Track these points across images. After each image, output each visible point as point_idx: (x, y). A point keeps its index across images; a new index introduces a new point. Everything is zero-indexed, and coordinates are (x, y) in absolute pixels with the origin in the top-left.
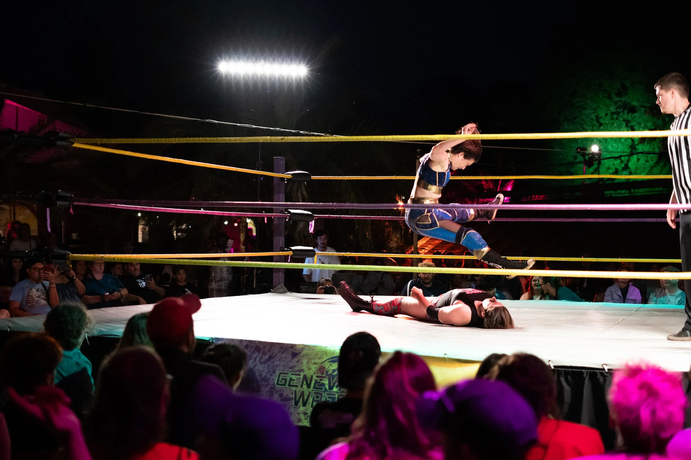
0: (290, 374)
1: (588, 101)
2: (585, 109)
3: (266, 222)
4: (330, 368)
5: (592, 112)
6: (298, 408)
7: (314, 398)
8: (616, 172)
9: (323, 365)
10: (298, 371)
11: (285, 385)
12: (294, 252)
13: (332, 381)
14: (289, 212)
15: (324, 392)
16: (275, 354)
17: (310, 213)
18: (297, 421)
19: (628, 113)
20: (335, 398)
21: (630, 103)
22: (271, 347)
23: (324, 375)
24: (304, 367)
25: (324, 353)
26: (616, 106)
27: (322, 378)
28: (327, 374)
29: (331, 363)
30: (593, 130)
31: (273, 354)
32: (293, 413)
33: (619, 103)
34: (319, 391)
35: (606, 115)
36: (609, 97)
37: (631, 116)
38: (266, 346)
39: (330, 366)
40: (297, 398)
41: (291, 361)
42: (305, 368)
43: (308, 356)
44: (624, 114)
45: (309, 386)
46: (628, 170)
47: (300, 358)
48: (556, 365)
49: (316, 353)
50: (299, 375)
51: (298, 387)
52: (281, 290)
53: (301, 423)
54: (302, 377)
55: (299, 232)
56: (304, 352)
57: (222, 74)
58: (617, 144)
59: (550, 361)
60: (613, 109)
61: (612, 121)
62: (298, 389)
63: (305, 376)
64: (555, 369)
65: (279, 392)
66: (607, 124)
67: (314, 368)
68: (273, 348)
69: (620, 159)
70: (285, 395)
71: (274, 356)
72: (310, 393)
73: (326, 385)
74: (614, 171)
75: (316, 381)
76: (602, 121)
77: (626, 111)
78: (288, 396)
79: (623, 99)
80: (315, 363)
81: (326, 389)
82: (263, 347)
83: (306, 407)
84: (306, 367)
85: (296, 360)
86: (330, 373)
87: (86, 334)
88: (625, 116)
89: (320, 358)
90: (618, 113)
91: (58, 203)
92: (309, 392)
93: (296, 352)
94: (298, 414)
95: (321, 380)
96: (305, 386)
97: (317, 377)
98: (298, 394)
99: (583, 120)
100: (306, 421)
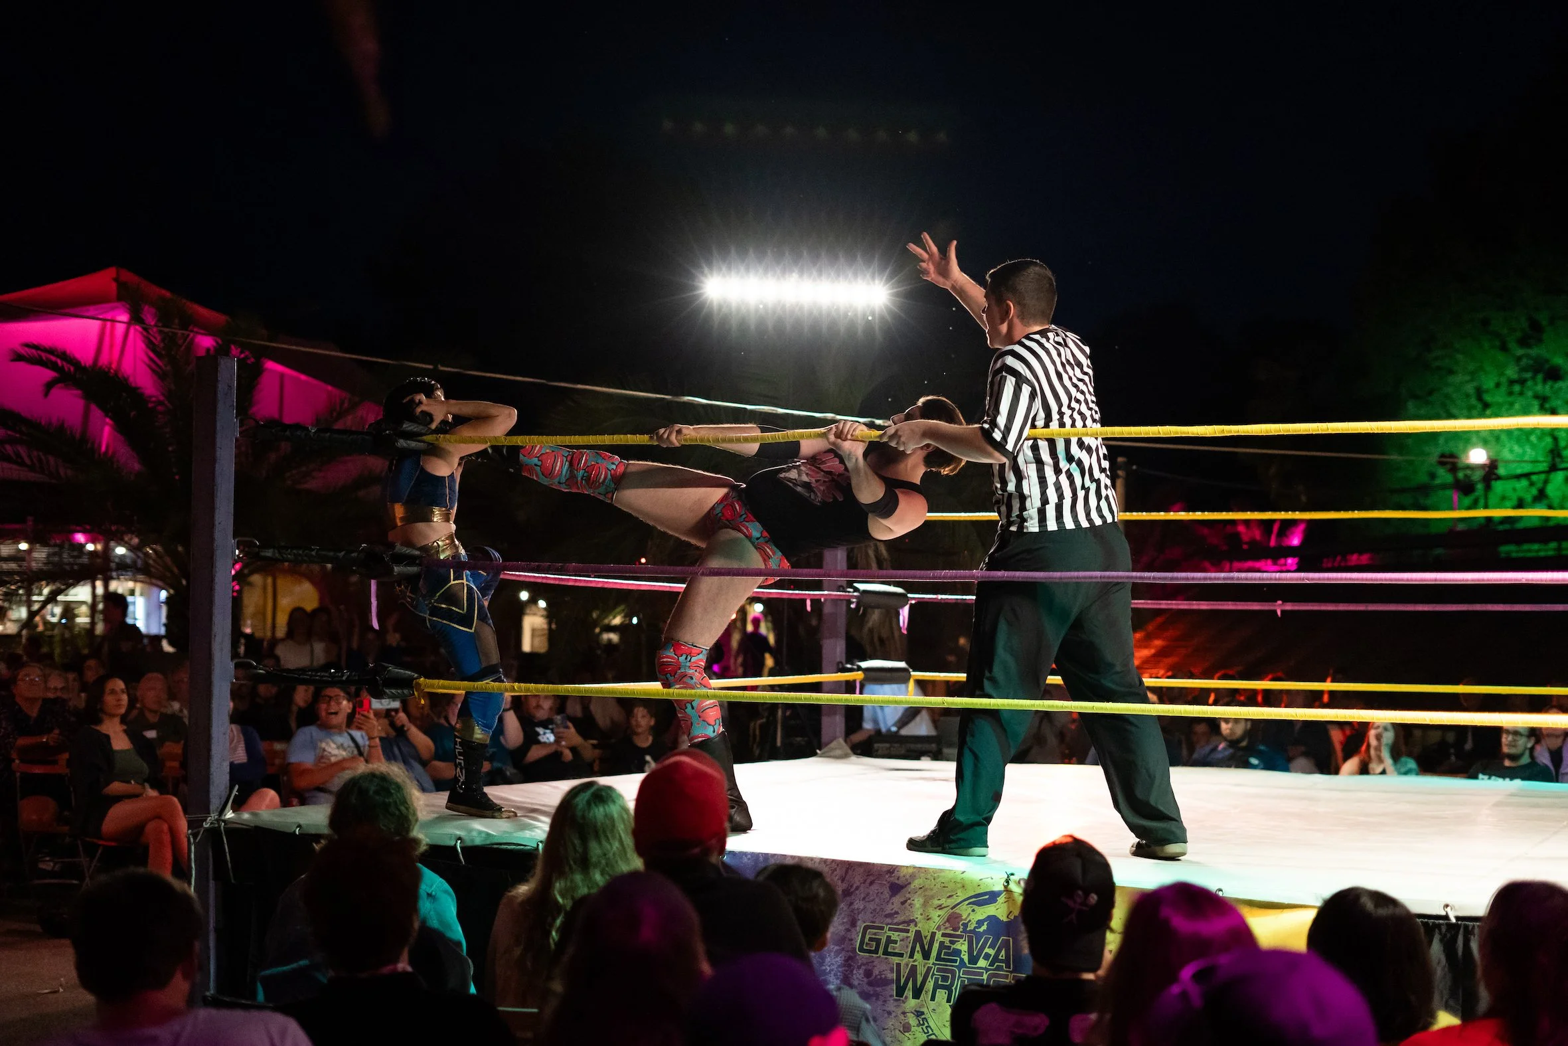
0: (886, 928)
1: (1460, 357)
2: (1451, 372)
3: (809, 608)
4: (971, 917)
5: (1467, 378)
6: (904, 1002)
7: (937, 980)
8: (1520, 505)
9: (957, 910)
10: (904, 922)
11: (876, 951)
12: (867, 673)
13: (976, 947)
14: (856, 590)
15: (959, 968)
16: (854, 886)
17: (900, 590)
18: (901, 1029)
19: (1545, 381)
20: (984, 979)
21: (1547, 361)
22: (847, 872)
23: (959, 933)
24: (917, 915)
25: (959, 885)
26: (1518, 366)
27: (953, 938)
28: (965, 931)
29: (975, 907)
30: (1469, 417)
31: (852, 886)
32: (893, 1012)
33: (1524, 361)
34: (947, 965)
35: (1498, 385)
36: (1504, 348)
37: (1552, 387)
38: (835, 870)
39: (971, 913)
40: (903, 981)
41: (888, 902)
42: (919, 917)
43: (926, 890)
44: (1536, 384)
45: (926, 956)
46: (1545, 502)
47: (908, 896)
48: (1461, 914)
49: (943, 885)
50: (908, 931)
51: (904, 956)
52: (838, 752)
53: (910, 1033)
54: (912, 935)
55: (871, 631)
56: (916, 883)
57: (712, 303)
58: (1521, 446)
59: (1447, 906)
60: (1511, 372)
61: (1510, 399)
62: (904, 960)
63: (918, 933)
64: (1459, 922)
65: (863, 967)
66: (1500, 405)
67: (937, 917)
68: (850, 872)
69: (1529, 479)
70: (876, 972)
71: (852, 890)
72: (929, 969)
73: (963, 953)
74: (1515, 502)
75: (942, 943)
76: (1488, 398)
77: (1540, 377)
78: (883, 976)
79: (1534, 352)
80: (940, 907)
81: (962, 960)
82: (830, 872)
83: (920, 999)
84: (922, 914)
85: (897, 900)
86: (971, 927)
87: (457, 842)
88: (1539, 388)
89: (950, 896)
90: (1522, 382)
91: (396, 569)
92: (926, 967)
93: (899, 882)
94: (904, 1013)
95: (953, 942)
96: (918, 956)
97: (944, 935)
98: (905, 972)
99: (1447, 396)
100: (921, 1030)
